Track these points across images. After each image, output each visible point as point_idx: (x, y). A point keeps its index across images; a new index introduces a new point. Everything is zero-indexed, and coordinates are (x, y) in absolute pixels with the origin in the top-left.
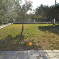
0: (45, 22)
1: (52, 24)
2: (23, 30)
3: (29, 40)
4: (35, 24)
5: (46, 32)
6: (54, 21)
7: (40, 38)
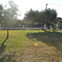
0: (35, 28)
1: (42, 30)
2: (8, 37)
3: (9, 53)
4: (24, 30)
5: (34, 41)
6: (45, 27)
7: (25, 49)
